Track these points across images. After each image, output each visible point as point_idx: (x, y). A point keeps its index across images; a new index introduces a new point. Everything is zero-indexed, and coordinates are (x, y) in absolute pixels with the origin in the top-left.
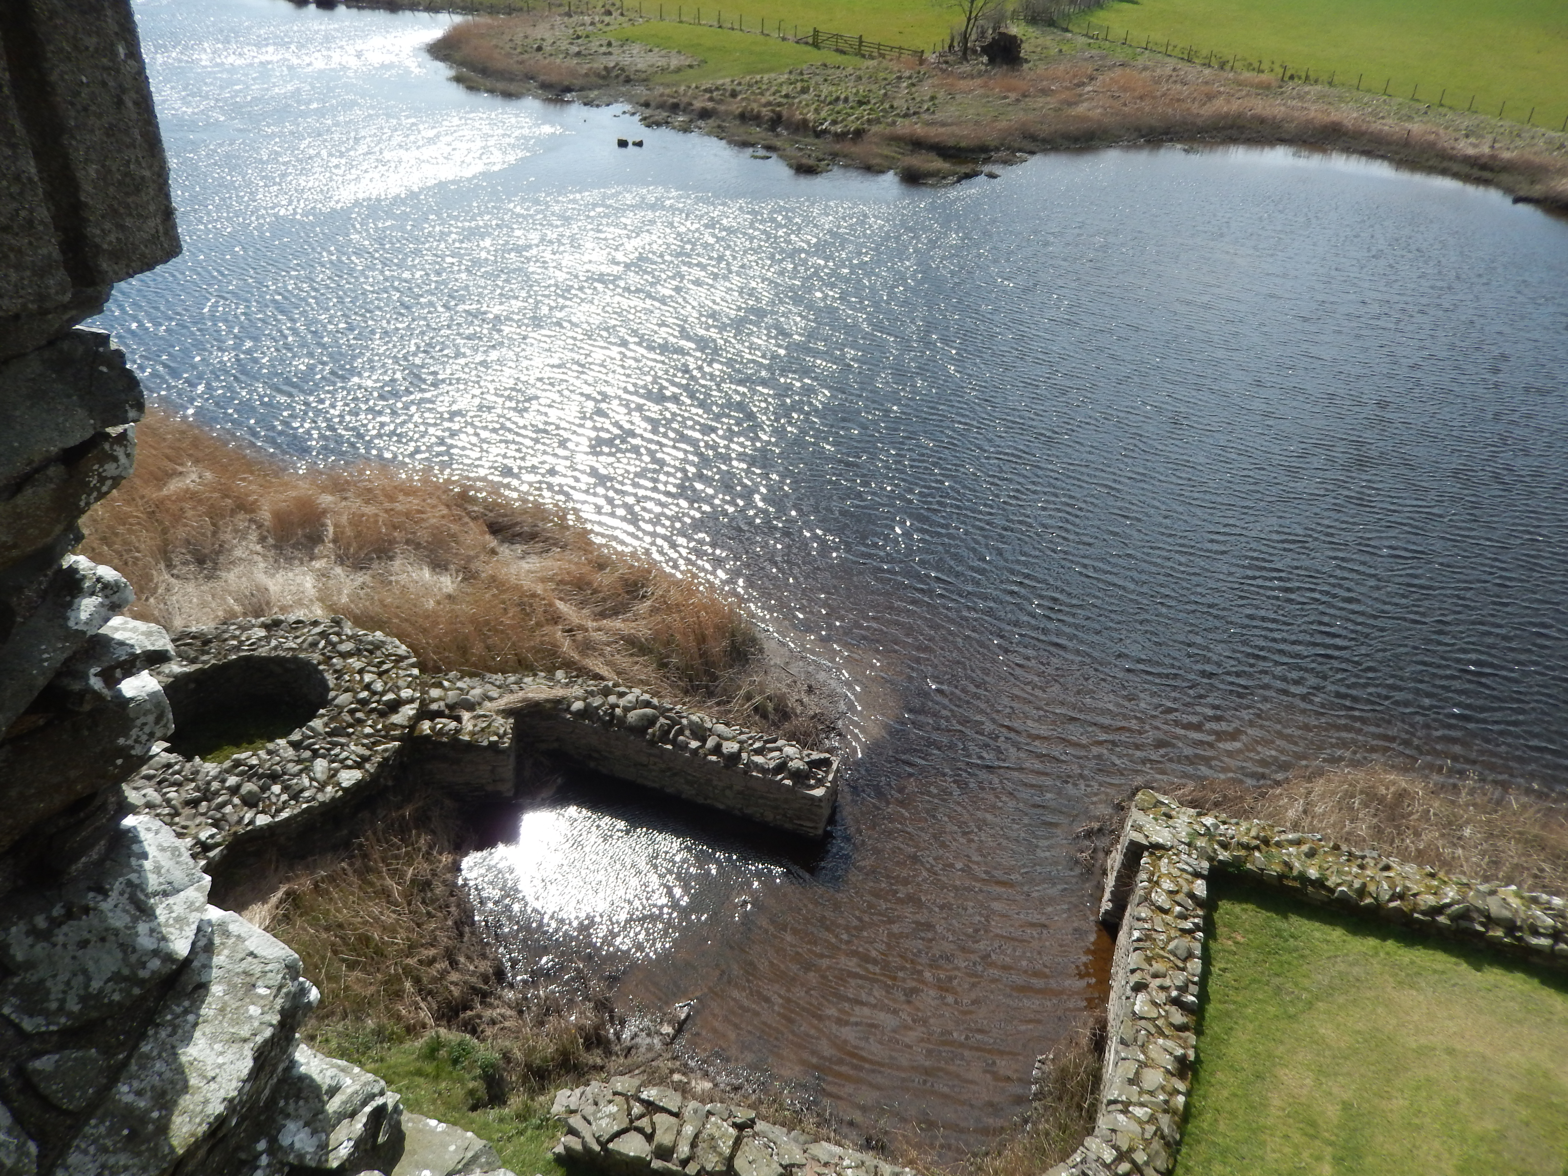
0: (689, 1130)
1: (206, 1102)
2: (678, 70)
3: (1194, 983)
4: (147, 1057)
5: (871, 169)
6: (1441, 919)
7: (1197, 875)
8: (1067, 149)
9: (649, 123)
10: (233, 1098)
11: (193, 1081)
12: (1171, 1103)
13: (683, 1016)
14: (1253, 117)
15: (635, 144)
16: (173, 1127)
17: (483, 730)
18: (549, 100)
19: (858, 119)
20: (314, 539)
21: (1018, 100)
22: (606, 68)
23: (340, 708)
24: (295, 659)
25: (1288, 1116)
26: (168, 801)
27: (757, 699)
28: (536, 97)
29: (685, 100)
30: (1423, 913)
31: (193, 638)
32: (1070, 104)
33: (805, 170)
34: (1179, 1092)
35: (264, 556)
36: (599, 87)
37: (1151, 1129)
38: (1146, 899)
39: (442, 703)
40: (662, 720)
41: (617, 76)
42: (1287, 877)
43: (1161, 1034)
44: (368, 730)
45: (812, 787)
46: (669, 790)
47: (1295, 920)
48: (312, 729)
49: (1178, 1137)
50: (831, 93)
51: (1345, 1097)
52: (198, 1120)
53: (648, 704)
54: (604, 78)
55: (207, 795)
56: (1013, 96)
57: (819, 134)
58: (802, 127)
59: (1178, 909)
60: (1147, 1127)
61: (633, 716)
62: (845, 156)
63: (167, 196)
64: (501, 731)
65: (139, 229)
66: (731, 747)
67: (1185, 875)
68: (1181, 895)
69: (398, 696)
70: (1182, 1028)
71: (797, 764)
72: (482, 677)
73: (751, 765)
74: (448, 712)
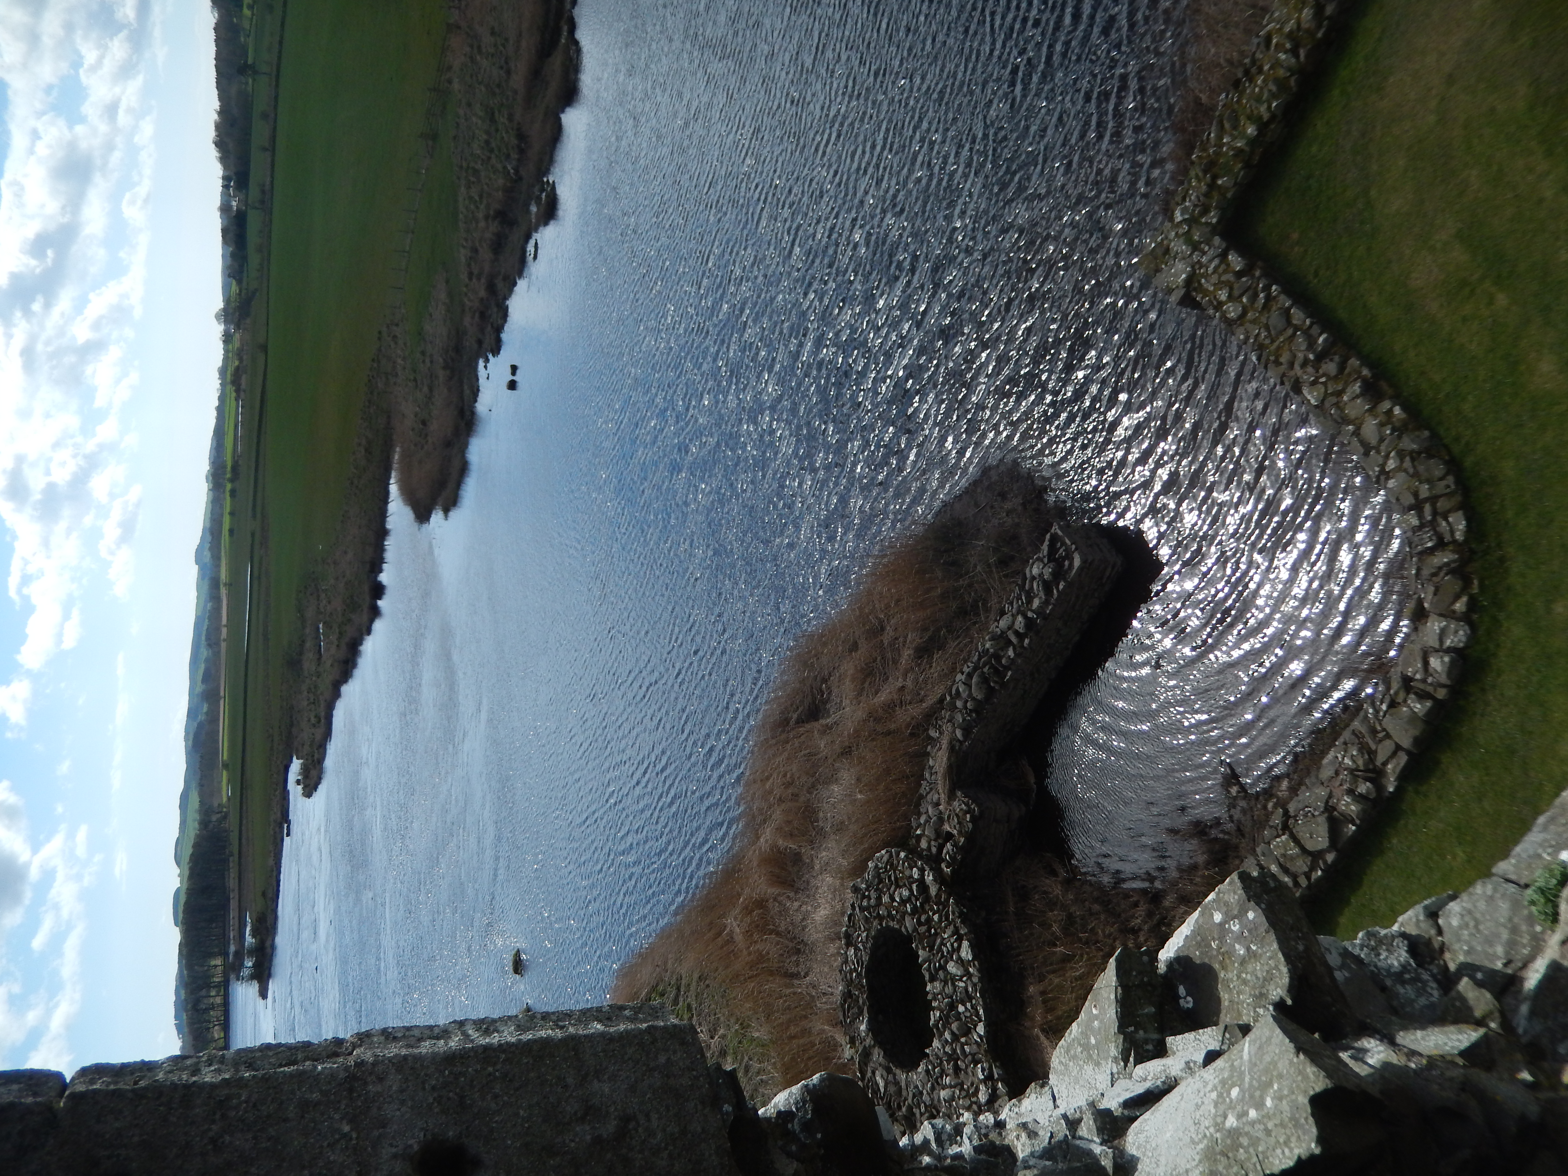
2: (450, 296)
3: (1310, 327)
5: (556, 136)
7: (1223, 256)
9: (496, 348)
12: (1397, 424)
15: (514, 373)
17: (959, 823)
22: (444, 368)
23: (915, 930)
24: (875, 939)
28: (467, 445)
29: (477, 303)
30: (1319, 26)
33: (551, 208)
34: (1391, 409)
36: (461, 380)
39: (933, 843)
40: (986, 670)
42: (1250, 160)
46: (1053, 675)
48: (925, 961)
53: (970, 676)
58: (511, 194)
59: (1246, 298)
60: (1404, 465)
61: (977, 694)
62: (542, 159)
64: (964, 807)
66: (1020, 623)
67: (1221, 270)
68: (1236, 286)
69: (917, 880)
70: (1342, 367)
71: (1047, 572)
72: (922, 797)
73: (1039, 612)
74: (940, 841)
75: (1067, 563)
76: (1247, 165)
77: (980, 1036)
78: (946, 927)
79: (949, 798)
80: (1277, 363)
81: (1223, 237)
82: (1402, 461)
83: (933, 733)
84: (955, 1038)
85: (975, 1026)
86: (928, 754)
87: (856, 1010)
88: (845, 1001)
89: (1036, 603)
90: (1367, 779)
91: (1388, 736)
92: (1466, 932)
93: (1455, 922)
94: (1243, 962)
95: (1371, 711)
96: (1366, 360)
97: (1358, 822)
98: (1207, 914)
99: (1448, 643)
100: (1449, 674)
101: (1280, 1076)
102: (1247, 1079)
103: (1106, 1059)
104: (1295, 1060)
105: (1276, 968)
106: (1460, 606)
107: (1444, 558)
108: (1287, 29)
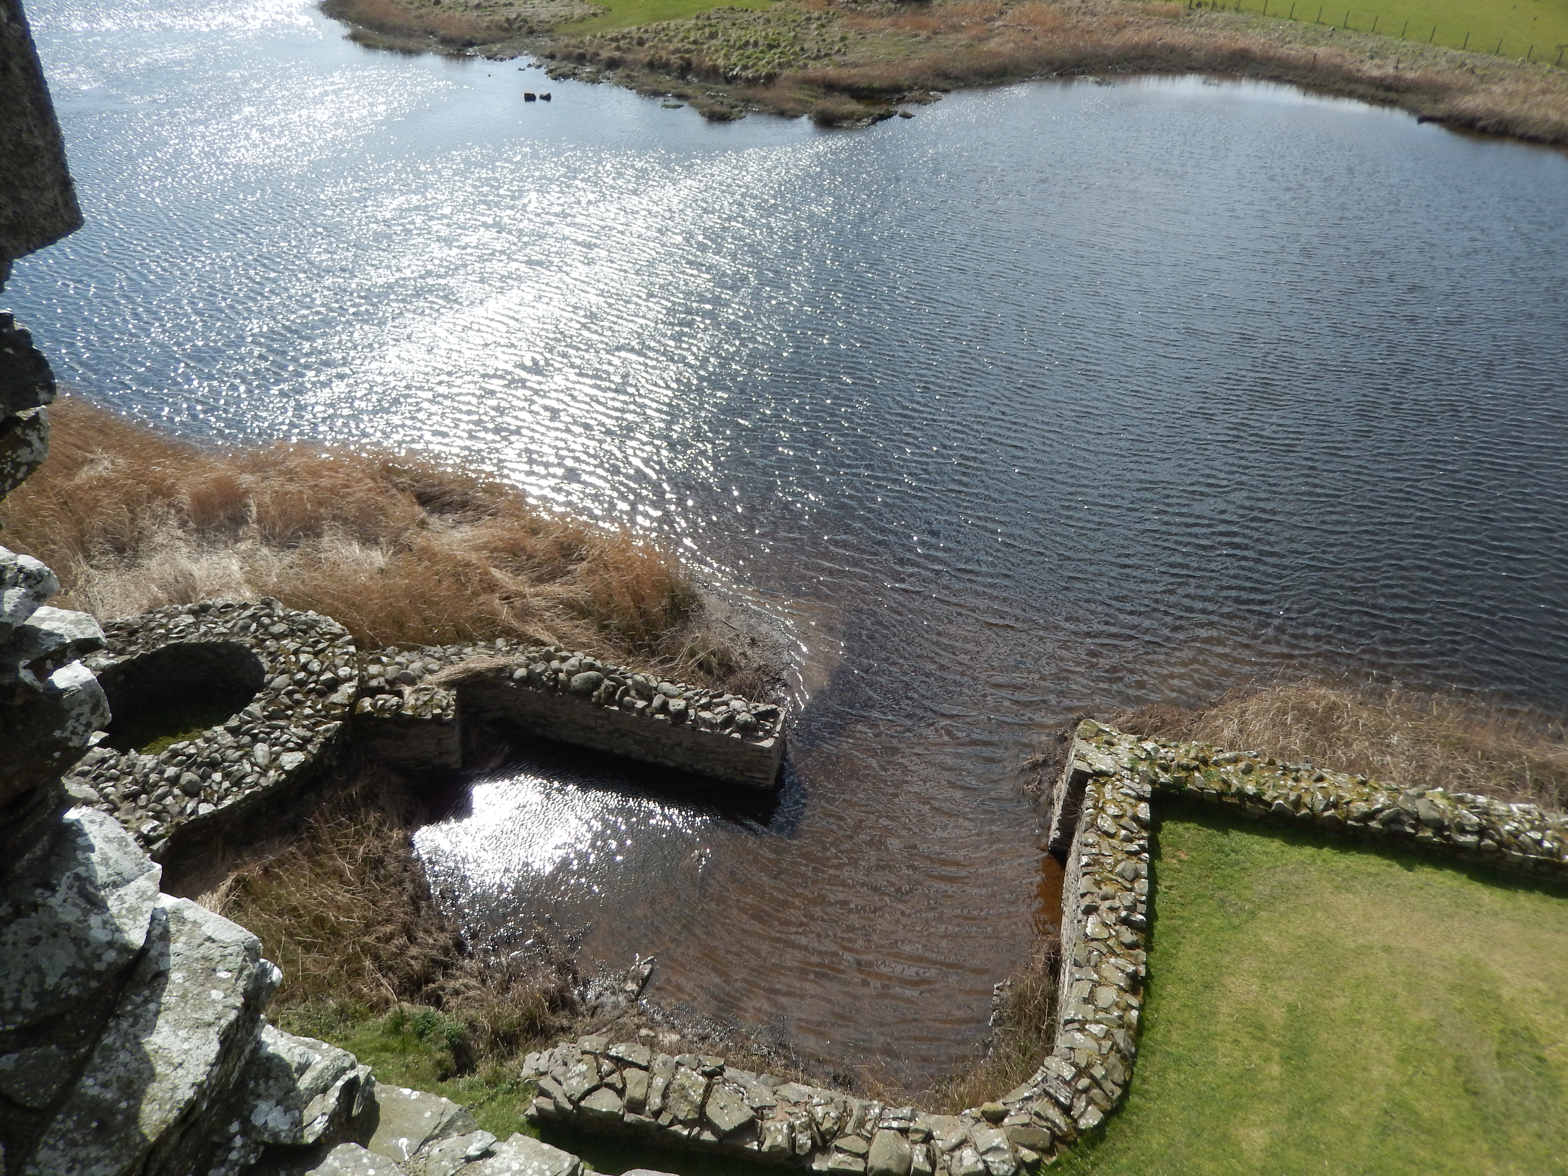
0: (659, 1082)
1: (175, 1088)
2: (582, 19)
3: (1142, 902)
4: (110, 1048)
5: (784, 114)
6: (1374, 824)
7: (1140, 798)
8: (981, 85)
9: (557, 75)
10: (202, 1083)
11: (159, 1069)
12: (1126, 1019)
13: (646, 972)
14: (1162, 46)
15: (542, 97)
16: (143, 1115)
17: (425, 703)
18: (450, 56)
19: (768, 63)
20: (238, 520)
21: (929, 38)
22: (508, 20)
23: (277, 690)
24: (226, 643)
25: (1237, 1021)
26: (106, 797)
27: (701, 655)
28: (436, 53)
29: (591, 50)
30: (1356, 820)
31: (119, 629)
32: (981, 40)
33: (718, 118)
34: (1132, 1008)
35: (186, 541)
36: (502, 40)
37: (1106, 1044)
38: (1092, 825)
39: (382, 679)
40: (607, 682)
41: (520, 28)
42: (1226, 795)
43: (1113, 953)
44: (308, 711)
45: (761, 739)
46: (617, 751)
47: (1235, 835)
48: (249, 714)
49: (1133, 1050)
50: (740, 38)
51: (1290, 999)
52: (168, 1107)
53: (591, 667)
54: (506, 30)
55: (146, 787)
56: (924, 34)
57: (730, 80)
58: (712, 74)
59: (1123, 832)
60: (1103, 1042)
61: (577, 680)
62: (758, 102)
63: (64, 166)
64: (444, 703)
65: (37, 202)
66: (677, 704)
68: (1126, 819)
69: (336, 675)
70: (1132, 945)
71: (743, 717)
72: (423, 651)
73: (698, 721)
74: (390, 687)
75: (761, 734)
79: (445, 683)
80: (1098, 884)
81: (1155, 792)
82: (1105, 1038)
83: (500, 642)
84: (174, 781)
85: (205, 801)
86: (475, 645)
89: (706, 715)
90: (812, 1138)
91: (869, 1140)
95: (877, 1111)
96: (1148, 965)
97: (765, 1148)
99: (989, 1158)
106: (1029, 1155)
108: (1341, 793)
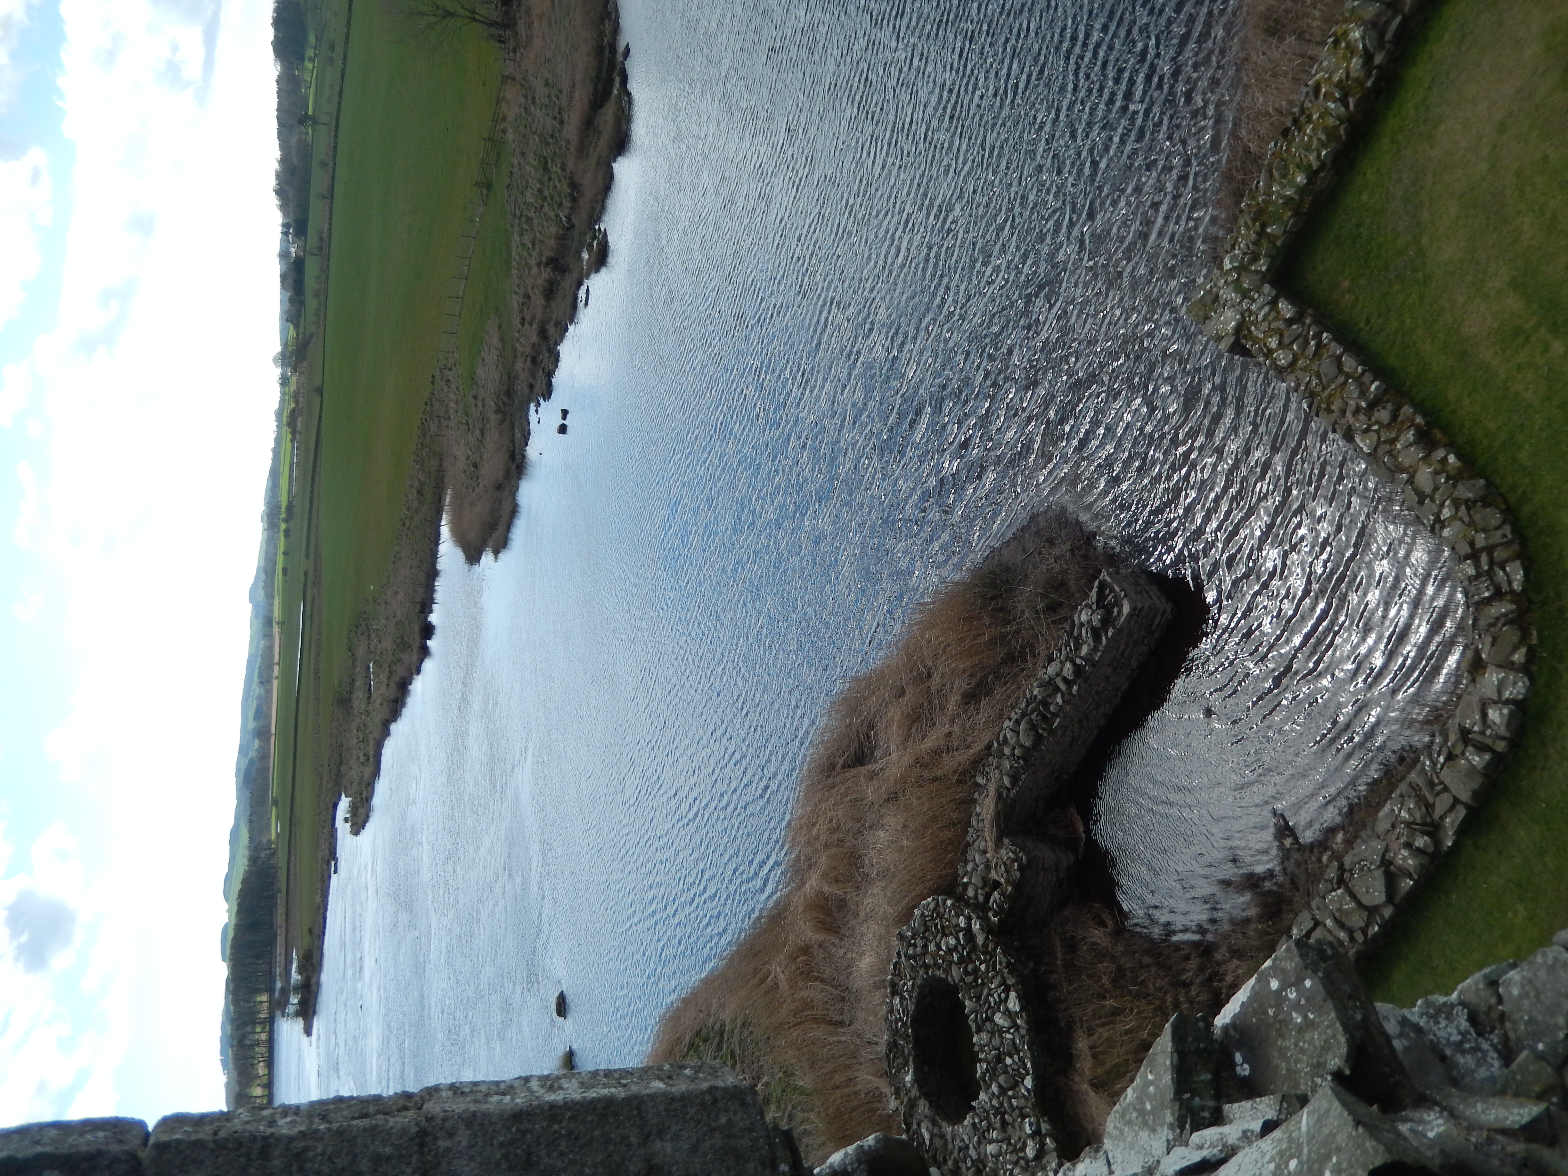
2: (502, 341)
3: (1363, 374)
5: (607, 183)
9: (547, 393)
12: (1452, 473)
17: (1007, 871)
18: (521, 475)
22: (496, 412)
23: (962, 980)
24: (921, 988)
25: (1503, 351)
28: (517, 487)
30: (1368, 75)
33: (602, 255)
34: (1446, 457)
36: (513, 424)
37: (1463, 511)
39: (980, 891)
40: (1033, 716)
41: (504, 404)
42: (1299, 208)
44: (983, 967)
45: (1120, 611)
46: (1102, 723)
48: (971, 1011)
49: (1482, 482)
50: (534, 196)
53: (1018, 722)
55: (1001, 1111)
58: (563, 241)
59: (1296, 346)
61: (1025, 741)
62: (593, 209)
64: (1012, 855)
66: (1069, 670)
67: (1271, 318)
68: (1286, 334)
69: (963, 929)
70: (1395, 416)
71: (1096, 619)
72: (968, 845)
73: (1088, 659)
74: (987, 889)
75: (1115, 610)
76: (1297, 213)
77: (1028, 1090)
78: (993, 977)
79: (996, 845)
80: (1329, 411)
81: (1273, 284)
82: (1457, 510)
83: (980, 780)
84: (1003, 1090)
85: (1023, 1079)
86: (975, 801)
87: (901, 1060)
88: (890, 1051)
89: (1084, 650)
90: (1424, 833)
91: (1446, 789)
92: (1526, 1002)
93: (1515, 992)
94: (1301, 1030)
95: (1428, 763)
96: (1419, 408)
97: (1416, 877)
98: (1264, 981)
99: (1507, 694)
100: (1508, 726)
101: (1339, 1150)
102: (1305, 1151)
103: (1162, 1125)
104: (1354, 1133)
105: (1334, 1037)
106: (1518, 657)
107: (1503, 608)
108: (1336, 79)
